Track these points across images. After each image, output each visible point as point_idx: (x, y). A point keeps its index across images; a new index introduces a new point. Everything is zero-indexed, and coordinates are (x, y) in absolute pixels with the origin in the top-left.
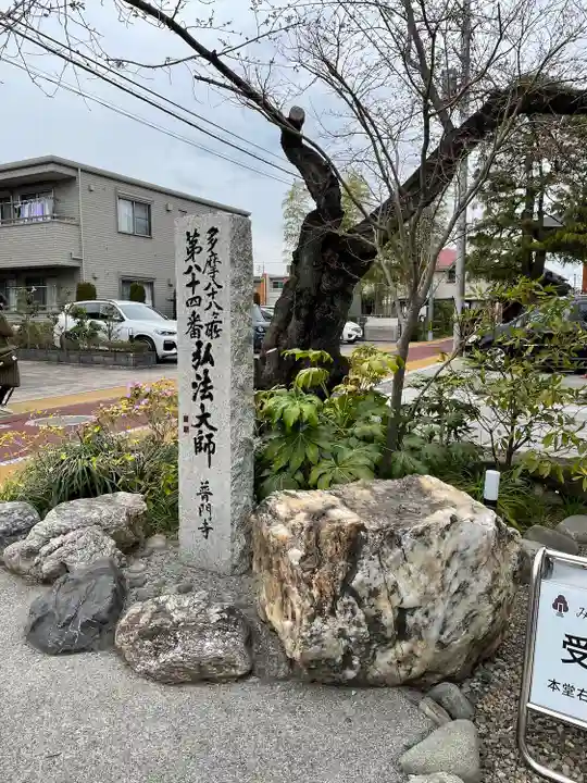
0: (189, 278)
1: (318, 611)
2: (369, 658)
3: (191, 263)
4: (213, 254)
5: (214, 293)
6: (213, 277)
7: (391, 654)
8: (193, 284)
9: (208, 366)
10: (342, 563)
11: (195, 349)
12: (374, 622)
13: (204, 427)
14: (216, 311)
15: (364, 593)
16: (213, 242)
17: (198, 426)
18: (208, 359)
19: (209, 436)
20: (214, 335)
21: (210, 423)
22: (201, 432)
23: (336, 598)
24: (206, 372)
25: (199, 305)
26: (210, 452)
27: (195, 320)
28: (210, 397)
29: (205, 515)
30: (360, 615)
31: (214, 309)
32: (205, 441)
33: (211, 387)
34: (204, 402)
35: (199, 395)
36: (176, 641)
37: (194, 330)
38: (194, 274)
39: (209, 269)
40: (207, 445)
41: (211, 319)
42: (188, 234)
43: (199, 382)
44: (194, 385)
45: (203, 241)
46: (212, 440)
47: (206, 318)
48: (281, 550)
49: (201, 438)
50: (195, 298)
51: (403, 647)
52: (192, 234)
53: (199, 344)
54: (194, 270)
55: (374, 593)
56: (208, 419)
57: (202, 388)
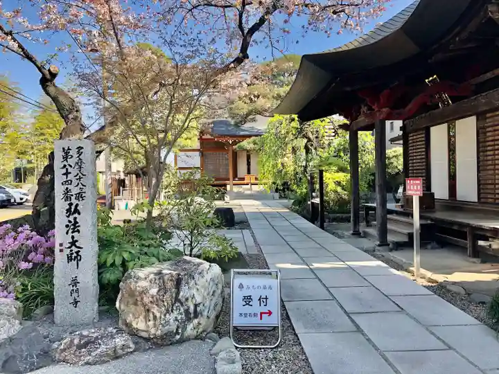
0: (64, 171)
1: (168, 311)
2: (185, 328)
3: (65, 163)
4: (80, 159)
5: (80, 178)
6: (80, 171)
7: (192, 325)
8: (67, 174)
9: (76, 215)
10: (173, 290)
11: (68, 207)
12: (187, 312)
13: (73, 248)
14: (82, 187)
15: (183, 300)
16: (80, 153)
17: (69, 247)
18: (77, 211)
19: (77, 252)
20: (81, 199)
21: (78, 245)
22: (71, 251)
23: (173, 305)
24: (75, 218)
25: (71, 184)
26: (78, 260)
27: (68, 192)
28: (78, 231)
29: (75, 295)
30: (182, 310)
31: (80, 186)
32: (75, 255)
33: (79, 226)
34: (73, 234)
35: (71, 231)
36: (100, 344)
37: (67, 197)
38: (67, 169)
39: (77, 167)
40: (76, 257)
41: (79, 191)
42: (64, 149)
43: (70, 224)
44: (67, 226)
45: (73, 152)
46: (80, 254)
47: (75, 191)
48: (144, 292)
49: (72, 254)
50: (67, 181)
51: (196, 321)
52: (66, 149)
53: (71, 205)
54: (68, 167)
55: (187, 299)
56: (76, 243)
57: (72, 227)
